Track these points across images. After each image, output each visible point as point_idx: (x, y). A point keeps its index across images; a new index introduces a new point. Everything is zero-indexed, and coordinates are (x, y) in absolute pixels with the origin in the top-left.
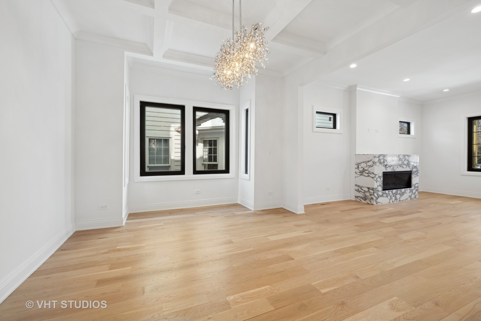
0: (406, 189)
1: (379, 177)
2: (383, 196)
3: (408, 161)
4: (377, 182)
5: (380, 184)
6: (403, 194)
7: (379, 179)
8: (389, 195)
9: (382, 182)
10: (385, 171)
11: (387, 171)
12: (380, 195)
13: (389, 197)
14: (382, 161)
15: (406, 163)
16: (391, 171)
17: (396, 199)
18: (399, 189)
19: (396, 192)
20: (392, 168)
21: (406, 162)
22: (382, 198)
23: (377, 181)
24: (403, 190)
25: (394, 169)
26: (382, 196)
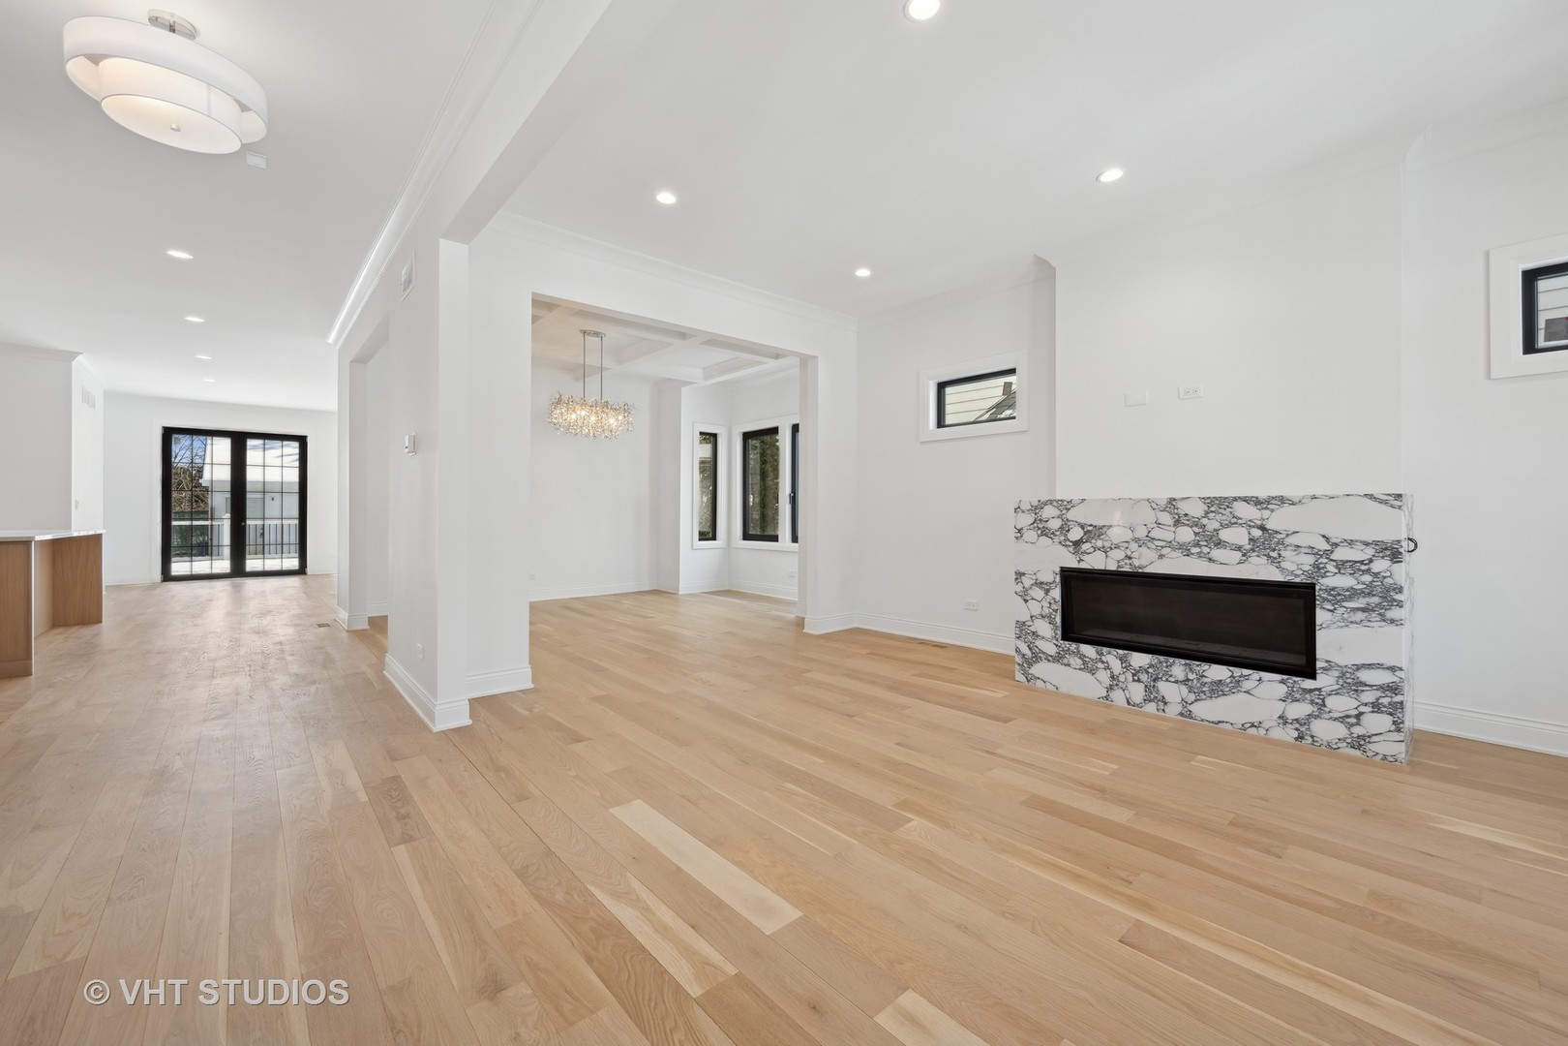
0: (1246, 672)
1: (1039, 584)
2: (1065, 661)
3: (1263, 528)
4: (1026, 601)
5: (1046, 611)
6: (1217, 689)
7: (1038, 593)
8: (1100, 665)
9: (1058, 606)
10: (1072, 562)
11: (1083, 566)
12: (1044, 653)
13: (1104, 676)
14: (1055, 524)
15: (1243, 540)
16: (1112, 567)
17: (1152, 695)
18: (1183, 661)
19: (1151, 666)
20: (1118, 554)
21: (1237, 536)
22: (1056, 667)
23: (1027, 598)
24: (1218, 672)
25: (1136, 563)
26: (1058, 659)
